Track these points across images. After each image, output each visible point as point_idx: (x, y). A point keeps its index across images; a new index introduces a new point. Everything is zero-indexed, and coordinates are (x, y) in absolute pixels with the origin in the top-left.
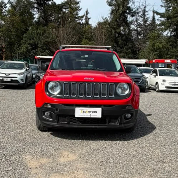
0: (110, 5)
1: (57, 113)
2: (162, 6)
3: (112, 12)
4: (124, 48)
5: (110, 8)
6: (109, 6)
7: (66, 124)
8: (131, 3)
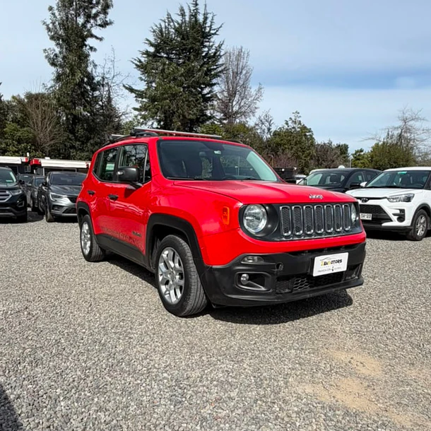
0: (53, 64)
1: (279, 274)
2: (141, 79)
3: (58, 78)
4: (89, 144)
5: (53, 69)
6: (50, 66)
7: (288, 293)
8: (92, 66)
